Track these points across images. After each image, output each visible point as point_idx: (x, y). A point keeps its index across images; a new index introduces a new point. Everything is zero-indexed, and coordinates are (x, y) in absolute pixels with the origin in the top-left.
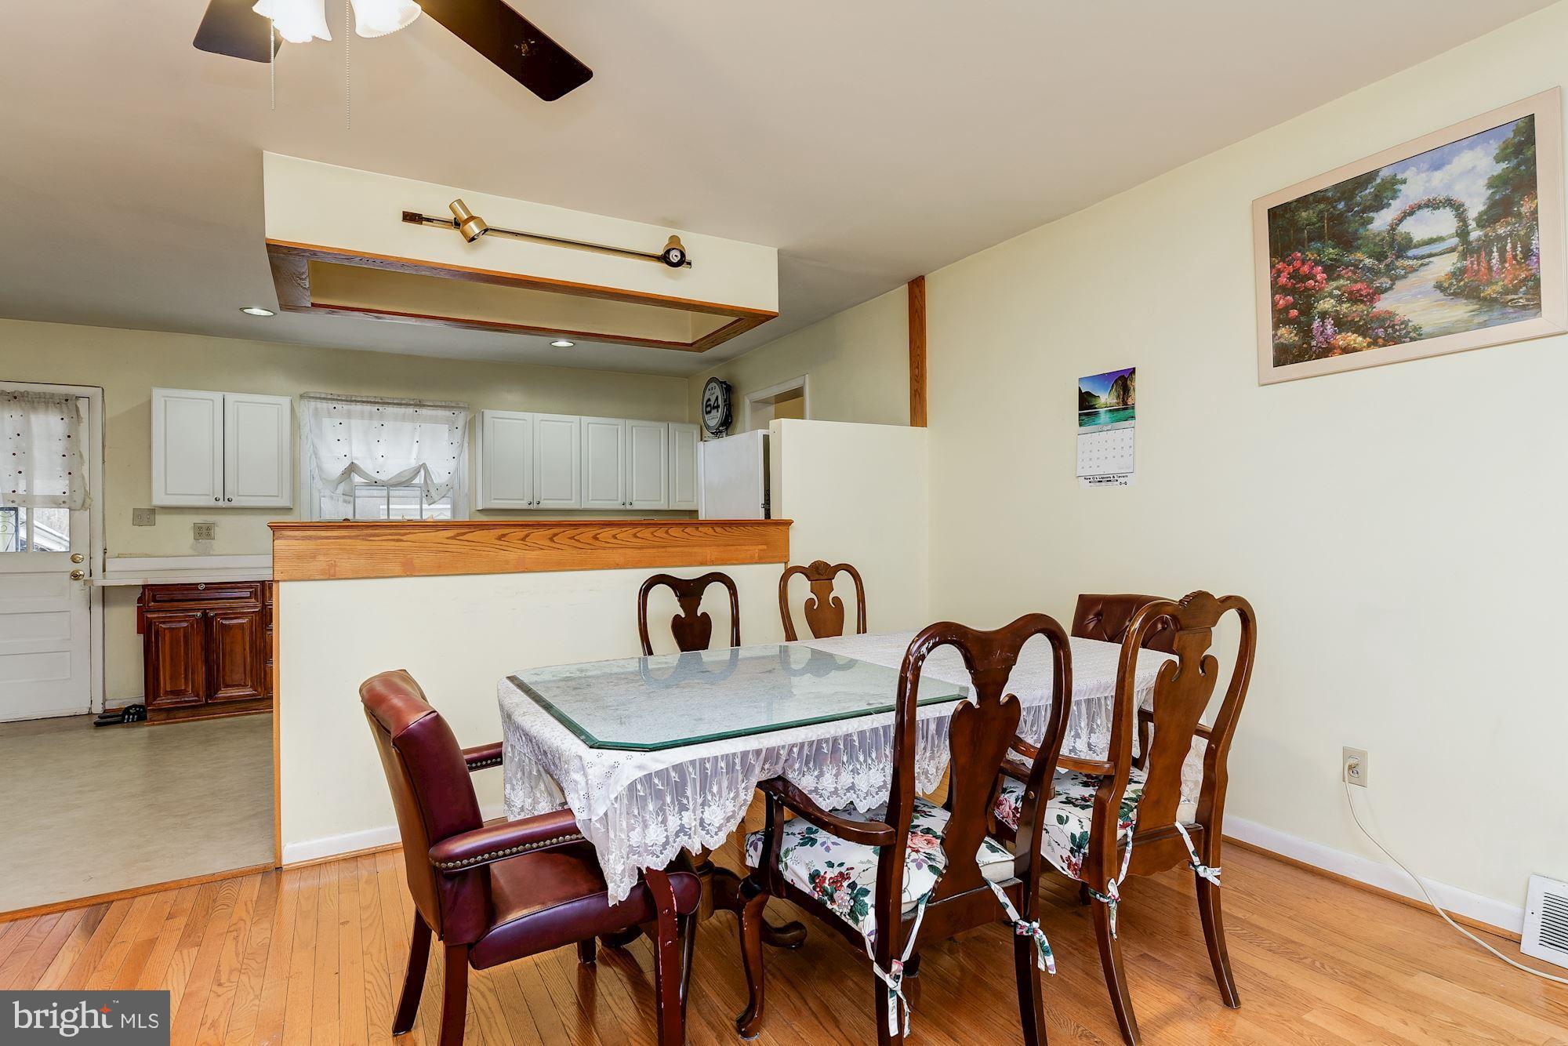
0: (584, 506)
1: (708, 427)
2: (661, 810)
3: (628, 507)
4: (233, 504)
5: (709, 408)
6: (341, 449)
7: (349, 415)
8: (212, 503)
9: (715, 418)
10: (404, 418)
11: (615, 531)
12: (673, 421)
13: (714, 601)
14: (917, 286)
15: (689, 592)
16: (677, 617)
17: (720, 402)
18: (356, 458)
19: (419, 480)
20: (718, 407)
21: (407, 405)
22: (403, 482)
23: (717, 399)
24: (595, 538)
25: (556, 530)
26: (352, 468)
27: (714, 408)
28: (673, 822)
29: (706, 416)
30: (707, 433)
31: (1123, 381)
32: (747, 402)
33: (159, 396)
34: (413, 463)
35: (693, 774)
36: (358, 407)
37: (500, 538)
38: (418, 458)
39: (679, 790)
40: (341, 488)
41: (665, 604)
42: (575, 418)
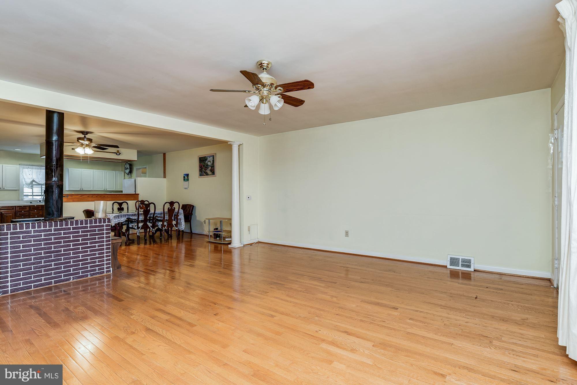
0: (94, 190)
1: (126, 173)
2: (117, 218)
3: (106, 190)
4: (5, 189)
5: (126, 169)
6: (30, 176)
9: (127, 171)
11: (108, 195)
12: (117, 171)
13: (124, 206)
14: (164, 154)
15: (120, 204)
16: (118, 208)
17: (129, 168)
18: (34, 179)
20: (128, 169)
23: (128, 167)
24: (104, 196)
26: (33, 181)
27: (127, 169)
28: (118, 220)
29: (125, 170)
30: (125, 174)
31: (188, 175)
32: (135, 168)
35: (120, 216)
36: (35, 167)
37: (88, 196)
39: (119, 217)
40: (30, 185)
41: (116, 206)
42: (92, 170)
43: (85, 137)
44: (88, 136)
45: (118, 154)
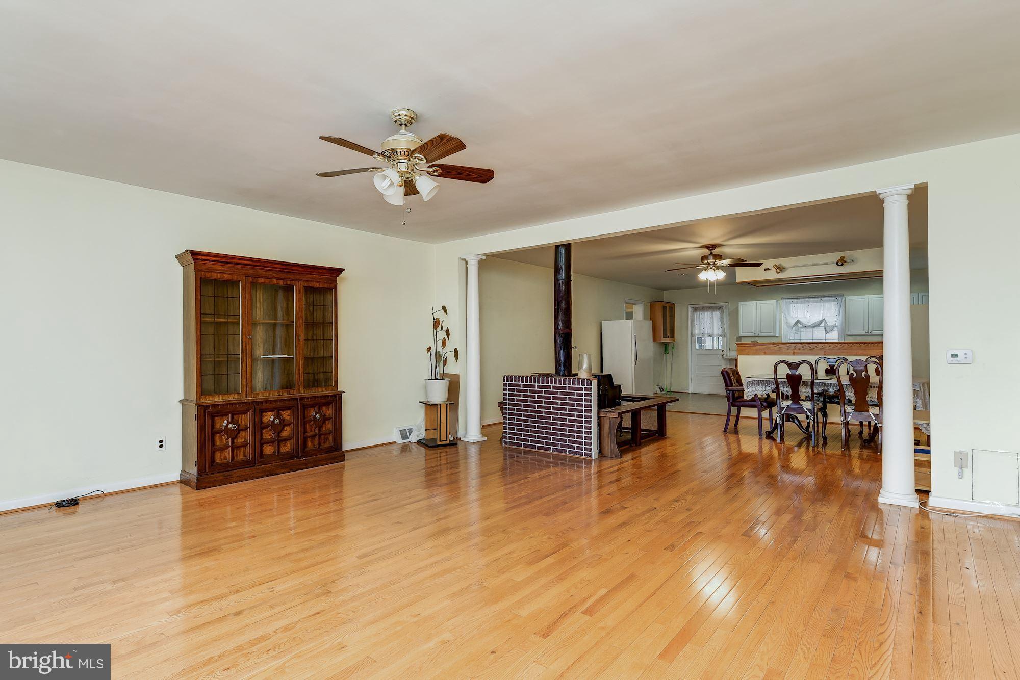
4: (759, 335)
6: (794, 315)
7: (797, 303)
8: (754, 335)
10: (817, 302)
11: (817, 345)
18: (800, 318)
19: (823, 324)
21: (818, 297)
22: (817, 325)
24: (816, 347)
25: (803, 345)
26: (798, 322)
33: (740, 304)
34: (821, 318)
36: (800, 300)
38: (822, 317)
40: (794, 328)
43: (712, 253)
44: (717, 251)
45: (840, 263)
